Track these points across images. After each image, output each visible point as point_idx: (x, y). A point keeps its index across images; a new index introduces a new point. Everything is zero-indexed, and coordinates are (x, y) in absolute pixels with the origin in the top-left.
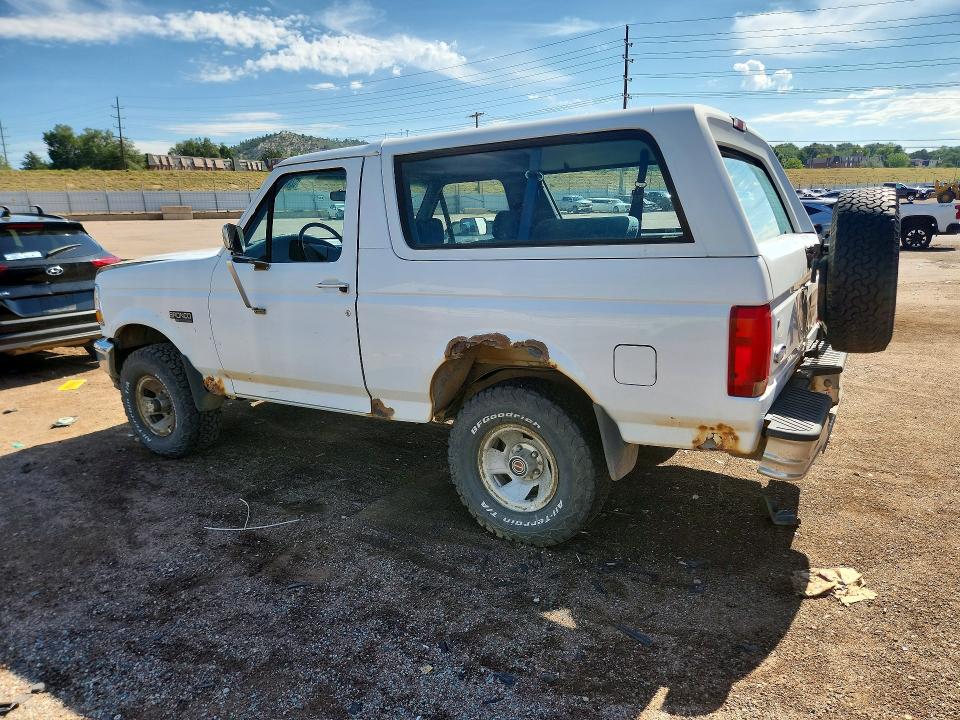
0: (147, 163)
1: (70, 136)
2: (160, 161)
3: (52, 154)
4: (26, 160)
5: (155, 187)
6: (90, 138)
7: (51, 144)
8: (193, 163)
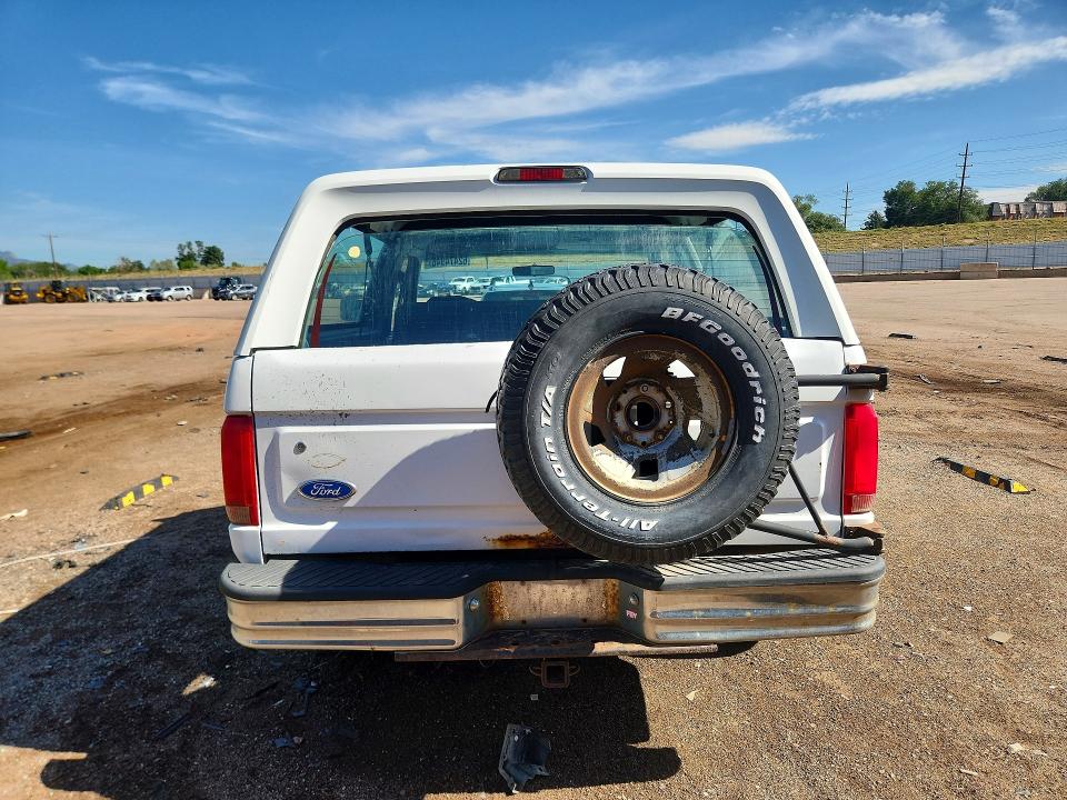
0: (991, 212)
1: (912, 191)
2: (1008, 210)
3: (888, 212)
4: (869, 220)
5: (966, 241)
6: (932, 191)
7: (889, 203)
8: (1051, 209)
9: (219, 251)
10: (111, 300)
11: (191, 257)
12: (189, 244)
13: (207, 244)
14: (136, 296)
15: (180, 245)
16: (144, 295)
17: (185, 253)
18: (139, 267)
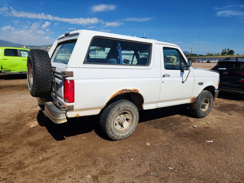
9: (233, 51)
10: (199, 62)
11: (225, 53)
12: (226, 49)
13: (230, 49)
14: (204, 61)
15: (223, 50)
16: (206, 61)
17: (224, 52)
18: (212, 55)
